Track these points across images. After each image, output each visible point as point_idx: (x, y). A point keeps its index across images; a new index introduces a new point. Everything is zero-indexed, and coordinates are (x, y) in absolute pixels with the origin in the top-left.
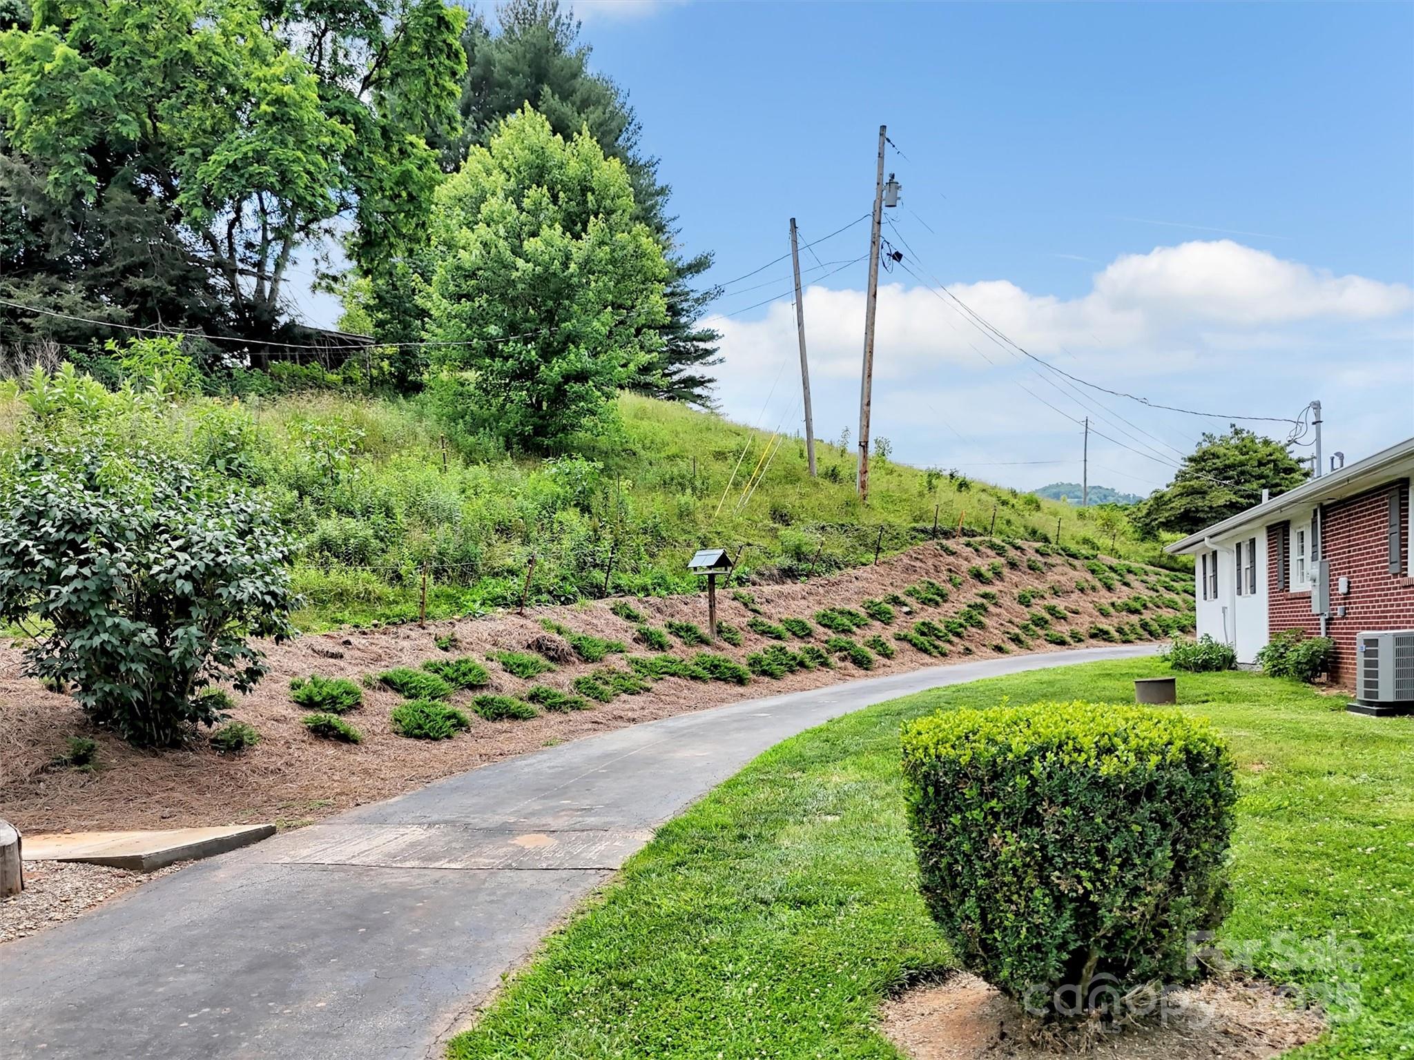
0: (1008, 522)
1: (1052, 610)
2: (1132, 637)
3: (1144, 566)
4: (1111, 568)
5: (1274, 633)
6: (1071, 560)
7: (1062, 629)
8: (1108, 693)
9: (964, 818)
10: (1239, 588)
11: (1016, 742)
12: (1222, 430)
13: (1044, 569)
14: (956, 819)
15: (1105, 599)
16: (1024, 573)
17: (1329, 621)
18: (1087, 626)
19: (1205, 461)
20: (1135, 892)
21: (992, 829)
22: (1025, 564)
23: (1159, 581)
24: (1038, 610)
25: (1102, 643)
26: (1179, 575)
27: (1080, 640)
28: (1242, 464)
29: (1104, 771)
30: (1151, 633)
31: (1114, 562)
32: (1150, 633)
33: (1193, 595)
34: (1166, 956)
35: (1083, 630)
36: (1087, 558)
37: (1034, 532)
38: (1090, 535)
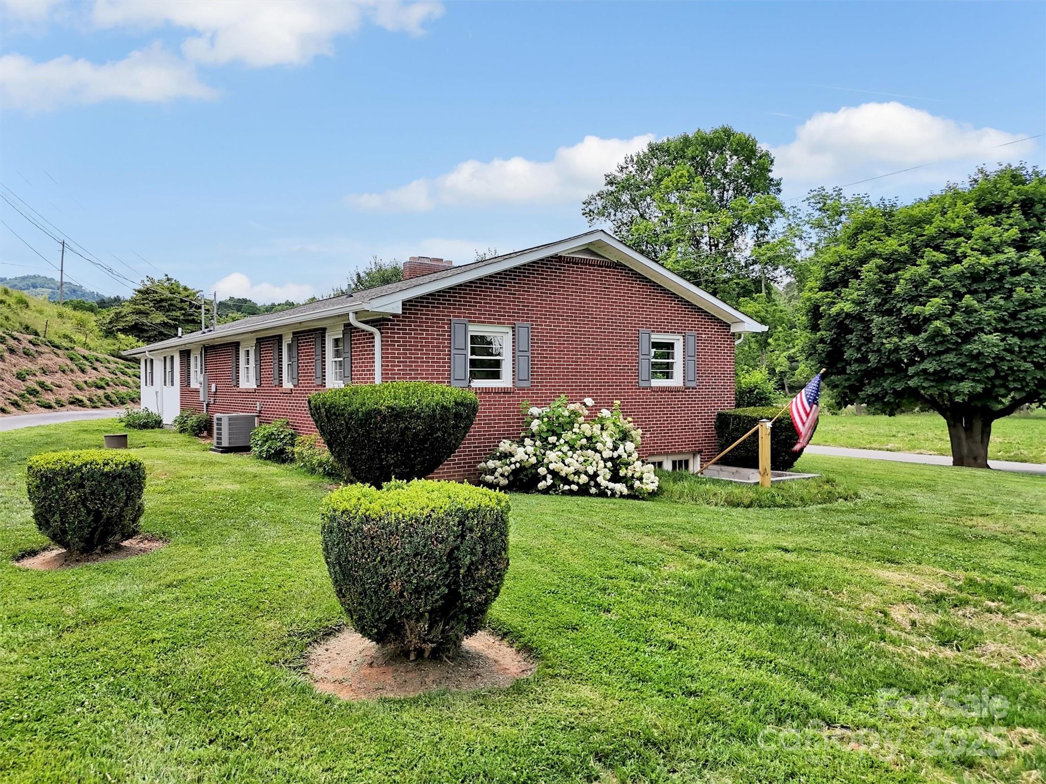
0: (7, 318)
1: (42, 385)
2: (99, 404)
3: (107, 357)
4: (84, 357)
5: (182, 409)
6: (56, 350)
7: (50, 398)
8: (87, 442)
9: (57, 487)
10: (165, 382)
11: (76, 463)
12: (158, 276)
13: (36, 355)
14: (54, 488)
15: (80, 378)
16: (21, 357)
17: (208, 405)
18: (67, 396)
19: (148, 294)
20: (114, 506)
21: (67, 490)
22: (21, 351)
23: (117, 368)
24: (31, 383)
25: (78, 408)
26: (131, 364)
27: (62, 406)
28: (171, 299)
29: (106, 470)
30: (112, 402)
31: (87, 353)
32: (110, 402)
33: (139, 378)
34: (123, 526)
35: (64, 398)
36: (67, 349)
37: (27, 328)
38: (68, 333)
